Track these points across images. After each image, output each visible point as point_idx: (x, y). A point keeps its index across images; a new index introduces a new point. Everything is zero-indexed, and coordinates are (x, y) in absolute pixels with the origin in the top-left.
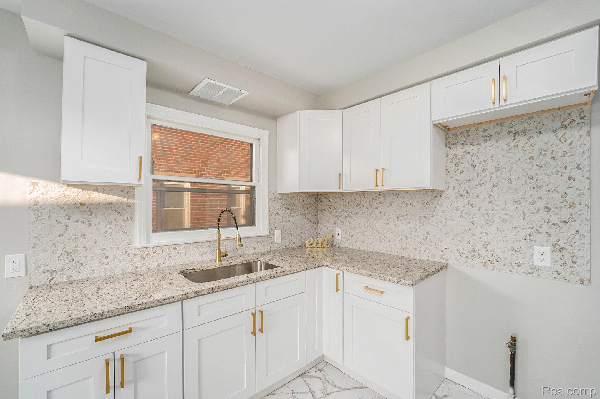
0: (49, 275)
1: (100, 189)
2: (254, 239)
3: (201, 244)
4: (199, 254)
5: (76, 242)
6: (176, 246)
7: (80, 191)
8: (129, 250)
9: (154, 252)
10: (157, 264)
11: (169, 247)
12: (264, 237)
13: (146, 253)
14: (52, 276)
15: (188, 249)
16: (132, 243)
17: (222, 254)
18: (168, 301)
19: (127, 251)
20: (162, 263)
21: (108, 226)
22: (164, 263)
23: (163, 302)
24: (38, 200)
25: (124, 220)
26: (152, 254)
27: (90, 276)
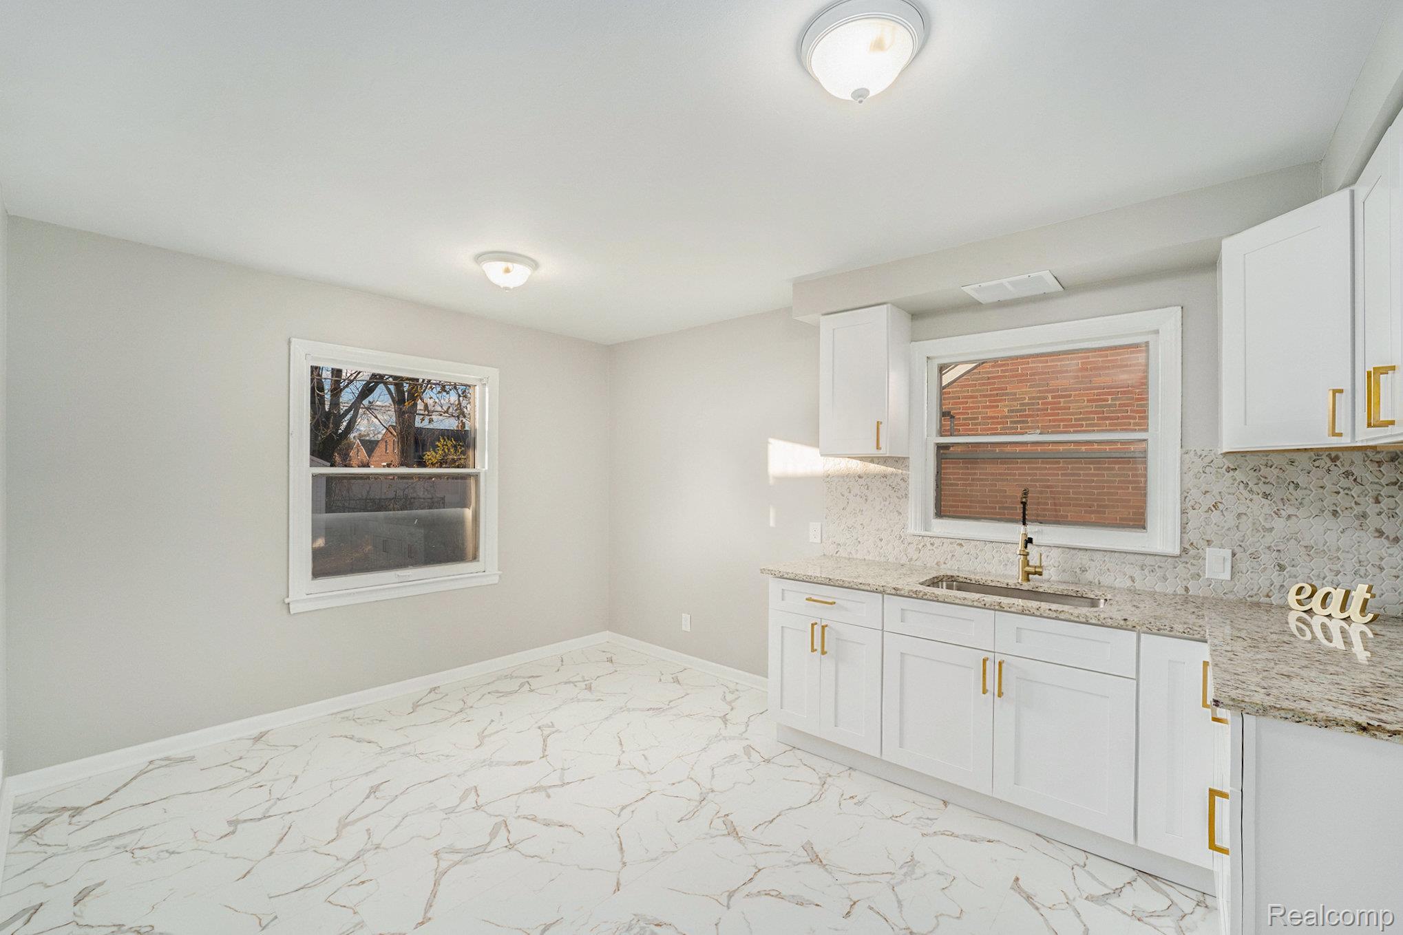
0: (836, 547)
1: (876, 460)
2: (1131, 558)
3: (1003, 545)
4: (1000, 561)
5: (855, 517)
6: (962, 542)
7: (859, 462)
8: (902, 535)
9: (932, 544)
10: (935, 562)
11: (953, 540)
12: (1166, 558)
13: (922, 544)
14: (837, 548)
15: (981, 550)
16: (906, 527)
17: (1028, 569)
18: (863, 587)
19: (901, 537)
20: (942, 561)
21: (883, 503)
22: (945, 563)
23: (859, 586)
24: (829, 472)
25: (898, 497)
26: (929, 546)
27: (866, 558)
